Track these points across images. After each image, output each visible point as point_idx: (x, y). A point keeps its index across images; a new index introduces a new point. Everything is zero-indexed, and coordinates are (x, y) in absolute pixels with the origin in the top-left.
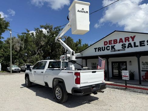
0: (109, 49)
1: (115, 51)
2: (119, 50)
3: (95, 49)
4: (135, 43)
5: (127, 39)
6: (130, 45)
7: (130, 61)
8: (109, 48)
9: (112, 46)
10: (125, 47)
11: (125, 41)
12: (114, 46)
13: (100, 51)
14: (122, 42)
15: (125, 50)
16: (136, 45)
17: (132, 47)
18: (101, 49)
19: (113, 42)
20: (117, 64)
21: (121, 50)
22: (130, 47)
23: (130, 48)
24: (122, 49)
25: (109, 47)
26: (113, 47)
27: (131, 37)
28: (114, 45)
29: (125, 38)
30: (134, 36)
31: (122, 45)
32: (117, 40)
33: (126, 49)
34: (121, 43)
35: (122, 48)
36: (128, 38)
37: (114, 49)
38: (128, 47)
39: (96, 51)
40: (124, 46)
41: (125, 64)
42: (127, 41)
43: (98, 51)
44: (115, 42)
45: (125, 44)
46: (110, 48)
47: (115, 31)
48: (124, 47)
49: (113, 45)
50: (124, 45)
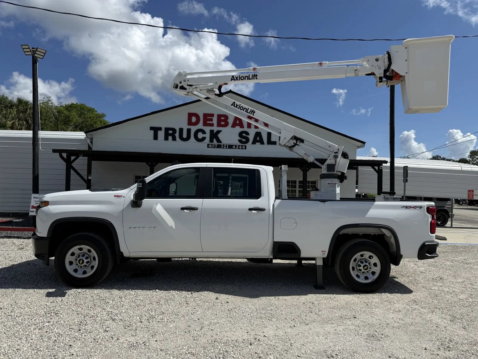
0: (204, 139)
1: (219, 146)
2: (231, 147)
3: (152, 128)
4: (269, 134)
6: (259, 138)
8: (204, 135)
9: (212, 131)
10: (247, 140)
11: (249, 126)
12: (219, 132)
13: (174, 139)
14: (242, 126)
15: (245, 148)
16: (273, 139)
17: (262, 143)
18: (177, 135)
19: (215, 120)
21: (236, 146)
22: (258, 141)
23: (258, 144)
24: (238, 143)
25: (204, 132)
26: (214, 135)
28: (220, 129)
31: (240, 134)
32: (226, 117)
33: (249, 145)
34: (239, 129)
35: (240, 141)
37: (219, 141)
38: (254, 142)
39: (156, 137)
40: (244, 138)
42: (253, 126)
43: (166, 139)
44: (223, 121)
45: (247, 133)
46: (208, 136)
48: (243, 140)
49: (215, 128)
50: (244, 135)
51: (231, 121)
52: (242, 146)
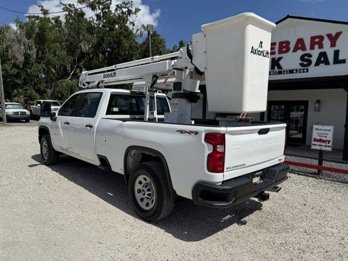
1: (280, 73)
2: (291, 72)
4: (337, 53)
5: (317, 41)
6: (323, 59)
7: (318, 101)
9: (273, 60)
10: (310, 62)
11: (312, 48)
12: (280, 59)
14: (304, 49)
15: (307, 71)
16: (341, 57)
17: (327, 62)
19: (277, 49)
20: (283, 107)
21: (297, 70)
22: (322, 62)
23: (322, 65)
24: (300, 67)
26: (276, 63)
27: (329, 36)
28: (281, 55)
29: (313, 38)
30: (338, 34)
31: (302, 58)
32: (288, 43)
33: (312, 67)
34: (300, 53)
35: (301, 64)
36: (321, 38)
37: (280, 67)
38: (317, 64)
40: (306, 61)
41: (302, 107)
42: (316, 46)
44: (284, 47)
45: (310, 55)
47: (288, 17)
48: (305, 63)
49: (277, 56)
50: (306, 57)
51: (292, 46)
52: (304, 69)
